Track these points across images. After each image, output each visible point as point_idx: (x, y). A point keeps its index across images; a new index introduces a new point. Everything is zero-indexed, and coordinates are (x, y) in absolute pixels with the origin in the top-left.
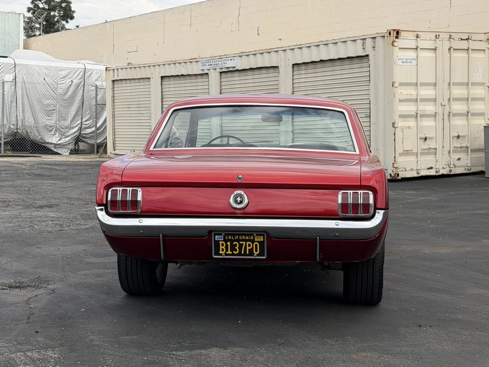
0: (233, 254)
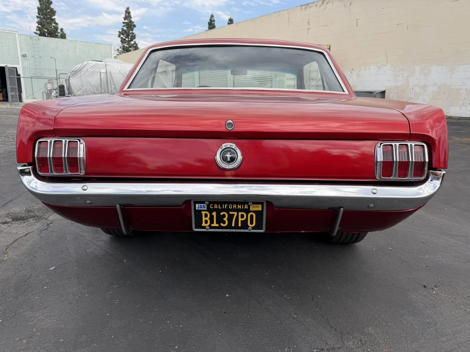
0: (220, 227)
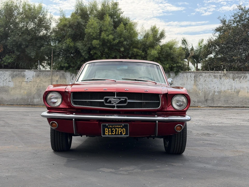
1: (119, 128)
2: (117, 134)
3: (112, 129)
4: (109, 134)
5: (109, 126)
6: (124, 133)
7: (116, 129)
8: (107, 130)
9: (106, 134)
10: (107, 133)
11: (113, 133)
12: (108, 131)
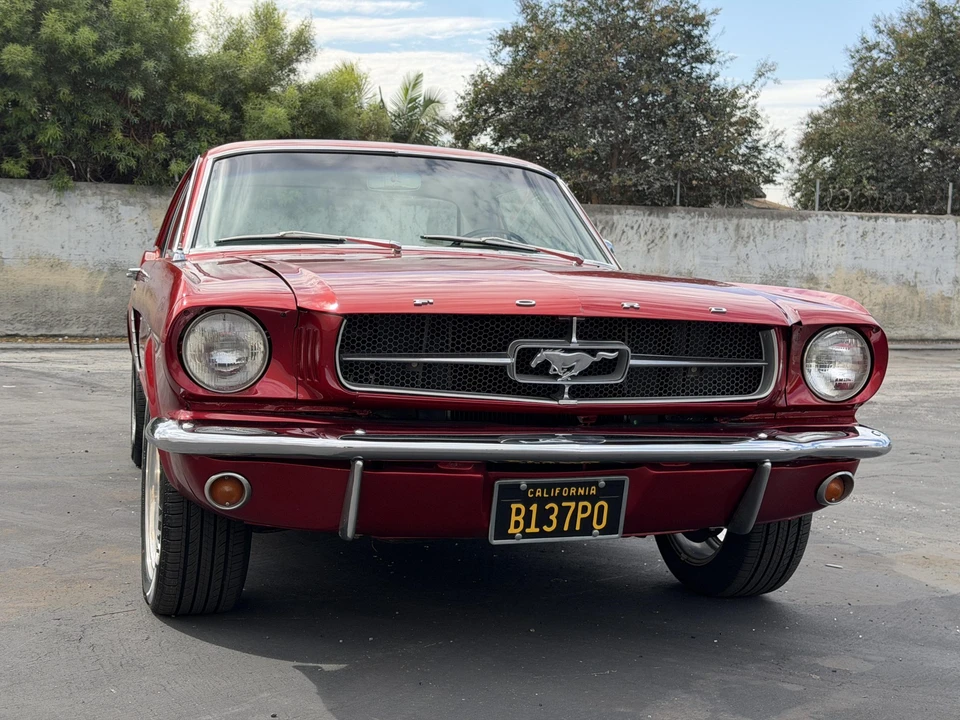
1: (577, 499)
2: (566, 528)
3: (547, 507)
4: (528, 530)
5: (534, 493)
6: (599, 522)
7: (564, 504)
8: (518, 512)
9: (512, 530)
10: (517, 524)
11: (545, 528)
12: (523, 518)
